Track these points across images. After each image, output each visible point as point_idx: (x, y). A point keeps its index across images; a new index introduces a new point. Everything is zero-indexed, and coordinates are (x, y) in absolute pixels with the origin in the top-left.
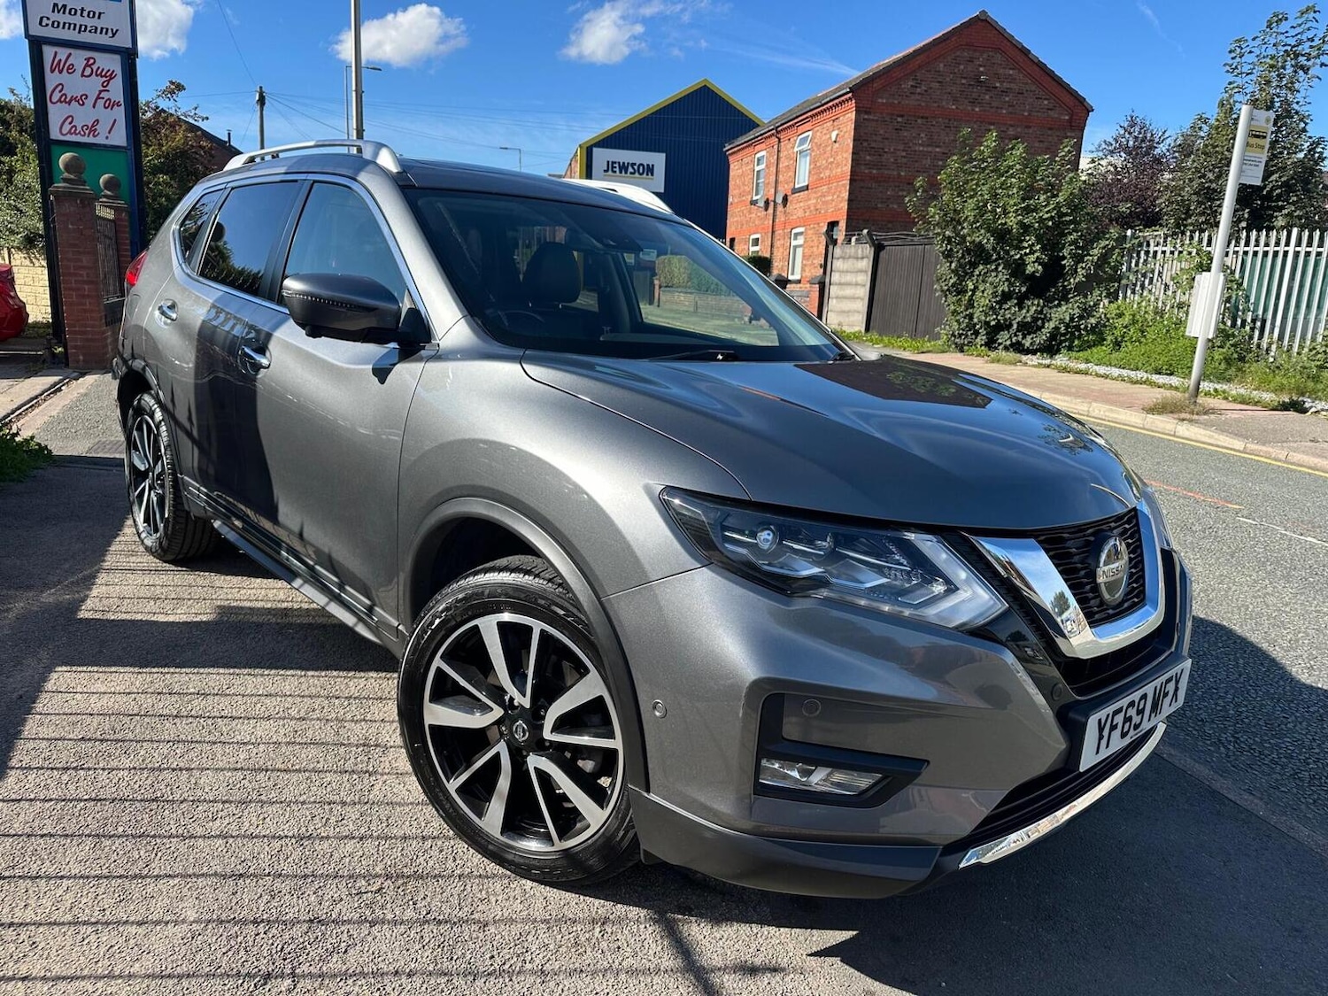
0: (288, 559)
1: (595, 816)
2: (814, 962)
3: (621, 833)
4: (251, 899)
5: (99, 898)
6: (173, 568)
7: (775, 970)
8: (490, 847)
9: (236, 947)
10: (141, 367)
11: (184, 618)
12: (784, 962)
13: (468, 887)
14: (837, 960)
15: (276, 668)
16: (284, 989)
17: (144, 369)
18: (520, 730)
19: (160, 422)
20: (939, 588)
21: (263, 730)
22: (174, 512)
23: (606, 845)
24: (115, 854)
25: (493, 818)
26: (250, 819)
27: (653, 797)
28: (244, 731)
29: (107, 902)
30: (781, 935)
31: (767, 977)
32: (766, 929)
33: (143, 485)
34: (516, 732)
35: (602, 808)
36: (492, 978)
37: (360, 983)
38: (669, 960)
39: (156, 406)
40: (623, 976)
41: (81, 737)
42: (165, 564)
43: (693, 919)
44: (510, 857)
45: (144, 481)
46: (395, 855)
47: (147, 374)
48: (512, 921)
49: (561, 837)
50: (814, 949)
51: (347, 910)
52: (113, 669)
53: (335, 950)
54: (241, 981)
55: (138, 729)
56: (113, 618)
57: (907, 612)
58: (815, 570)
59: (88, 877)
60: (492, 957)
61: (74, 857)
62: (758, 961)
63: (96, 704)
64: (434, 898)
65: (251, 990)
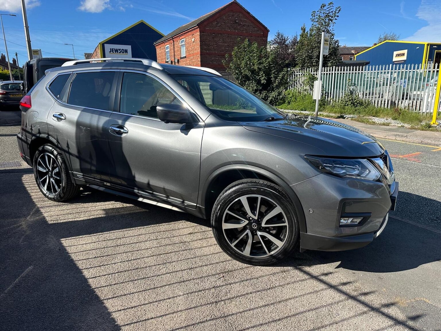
0: (138, 192)
1: (280, 244)
2: (337, 270)
3: (289, 247)
4: (192, 286)
5: (150, 295)
7: (331, 273)
8: (247, 259)
9: (201, 297)
10: (46, 136)
11: (86, 218)
12: (331, 271)
13: (245, 271)
14: (342, 268)
15: (134, 227)
16: (223, 304)
17: (48, 137)
18: (254, 226)
19: (57, 154)
20: (367, 172)
21: (148, 244)
22: (67, 184)
23: (284, 251)
24: (142, 285)
25: (247, 251)
26: (171, 268)
27: (308, 233)
28: (143, 246)
29: (155, 296)
30: (325, 266)
31: (330, 275)
32: (321, 265)
33: (46, 177)
34: (253, 226)
35: (282, 242)
36: (270, 290)
37: (241, 298)
38: (307, 277)
39: (53, 149)
40: (300, 282)
41: (94, 257)
42: (60, 203)
43: (304, 267)
44: (254, 261)
45: (46, 175)
46: (219, 268)
47: (50, 138)
48: (263, 276)
49: (269, 252)
50: (335, 267)
51: (219, 283)
52: (81, 236)
53: (227, 293)
54: (211, 305)
55: (110, 251)
56: (61, 222)
57: (363, 178)
58: (344, 171)
59: (140, 292)
60: (266, 285)
61: (130, 287)
62: (325, 272)
63: (88, 247)
64: (238, 276)
65: (215, 306)
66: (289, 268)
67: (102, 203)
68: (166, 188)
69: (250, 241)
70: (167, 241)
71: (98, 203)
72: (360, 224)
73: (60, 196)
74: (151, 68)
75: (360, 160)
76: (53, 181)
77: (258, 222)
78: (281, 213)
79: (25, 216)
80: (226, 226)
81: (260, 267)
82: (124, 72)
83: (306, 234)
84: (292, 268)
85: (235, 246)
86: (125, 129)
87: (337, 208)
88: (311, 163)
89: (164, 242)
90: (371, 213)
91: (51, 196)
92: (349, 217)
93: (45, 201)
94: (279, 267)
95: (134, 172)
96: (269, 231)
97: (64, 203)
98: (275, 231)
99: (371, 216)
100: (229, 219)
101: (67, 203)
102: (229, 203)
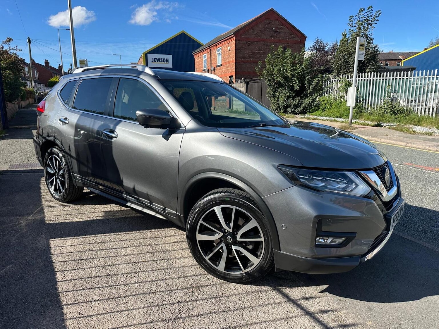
0: (126, 197)
1: (255, 261)
2: (321, 294)
3: (265, 265)
4: (156, 299)
5: (110, 305)
6: (67, 204)
7: (313, 298)
8: (221, 275)
9: (161, 312)
10: (53, 139)
11: (81, 220)
12: (314, 295)
13: (217, 287)
14: (327, 293)
15: (122, 232)
16: (182, 322)
17: (54, 140)
18: (229, 239)
19: (62, 157)
20: (354, 186)
21: (129, 251)
22: (69, 186)
23: (260, 269)
24: (107, 292)
25: (221, 266)
26: (142, 277)
27: (282, 252)
28: (124, 252)
29: (114, 306)
30: (309, 288)
31: (311, 300)
32: (304, 287)
33: (53, 178)
34: (228, 239)
35: (258, 258)
36: (238, 311)
37: (202, 317)
38: (283, 299)
39: (59, 152)
40: (273, 305)
41: (73, 259)
42: (64, 204)
43: (284, 288)
44: (228, 277)
45: (54, 176)
46: (191, 282)
47: (56, 141)
48: (235, 295)
49: (245, 269)
50: (320, 291)
51: (186, 298)
52: (69, 238)
53: (189, 310)
54: (168, 322)
55: (89, 255)
56: (58, 222)
57: (347, 193)
58: (323, 184)
59: (103, 300)
60: (235, 305)
61: (95, 294)
62: (307, 296)
63: (72, 249)
64: (209, 292)
65: (172, 323)
66: (267, 288)
67: (102, 205)
68: (149, 193)
69: (225, 255)
70: (150, 249)
71: (99, 205)
72: (342, 245)
73: (63, 197)
74: (143, 73)
75: (346, 173)
76: (59, 182)
77: (234, 235)
78: (256, 227)
79: (28, 214)
80: (201, 237)
81: (236, 284)
82: (121, 78)
83: (280, 252)
84: (270, 288)
85: (209, 259)
86: (115, 133)
87: (312, 226)
88: (284, 174)
89: (145, 249)
90: (357, 233)
91: (57, 197)
92: (329, 237)
93: (51, 201)
94: (256, 286)
95: (122, 176)
96: (246, 246)
97: (68, 203)
98: (251, 246)
99: (355, 237)
100: (204, 230)
101: (70, 204)
102: (203, 213)
